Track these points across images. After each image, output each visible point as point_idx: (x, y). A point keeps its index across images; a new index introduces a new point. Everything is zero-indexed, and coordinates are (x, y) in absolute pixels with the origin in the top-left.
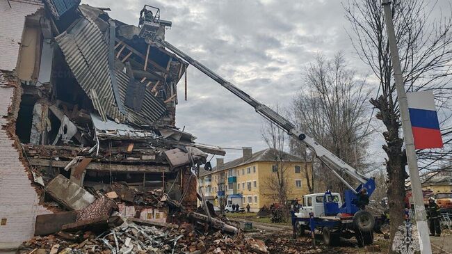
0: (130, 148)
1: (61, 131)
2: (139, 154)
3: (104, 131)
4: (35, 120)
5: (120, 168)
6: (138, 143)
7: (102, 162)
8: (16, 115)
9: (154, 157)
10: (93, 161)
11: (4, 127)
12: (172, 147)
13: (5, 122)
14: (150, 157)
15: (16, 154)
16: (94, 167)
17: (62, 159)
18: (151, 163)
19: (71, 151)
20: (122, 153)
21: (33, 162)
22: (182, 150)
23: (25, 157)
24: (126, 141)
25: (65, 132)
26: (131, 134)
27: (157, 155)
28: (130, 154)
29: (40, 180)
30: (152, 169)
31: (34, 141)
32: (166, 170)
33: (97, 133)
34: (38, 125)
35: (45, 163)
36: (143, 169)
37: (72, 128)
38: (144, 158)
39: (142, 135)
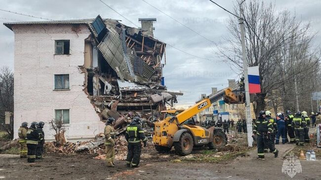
0: (135, 95)
1: (105, 88)
2: (140, 98)
3: (123, 88)
4: (94, 85)
5: (132, 104)
6: (139, 92)
7: (124, 102)
8: (87, 84)
9: (146, 99)
10: (120, 102)
11: (83, 90)
12: (154, 93)
13: (83, 88)
14: (145, 99)
15: (89, 101)
16: (120, 104)
17: (107, 102)
18: (145, 102)
19: (110, 98)
20: (132, 97)
21: (96, 103)
22: (159, 94)
23: (93, 101)
24: (133, 92)
25: (107, 89)
26: (136, 88)
27: (148, 97)
28: (135, 98)
29: (99, 111)
30: (146, 104)
31: (95, 94)
32: (152, 104)
33: (120, 89)
34: (96, 87)
35: (100, 103)
36: (141, 104)
37: (110, 87)
38: (142, 99)
39: (140, 88)
